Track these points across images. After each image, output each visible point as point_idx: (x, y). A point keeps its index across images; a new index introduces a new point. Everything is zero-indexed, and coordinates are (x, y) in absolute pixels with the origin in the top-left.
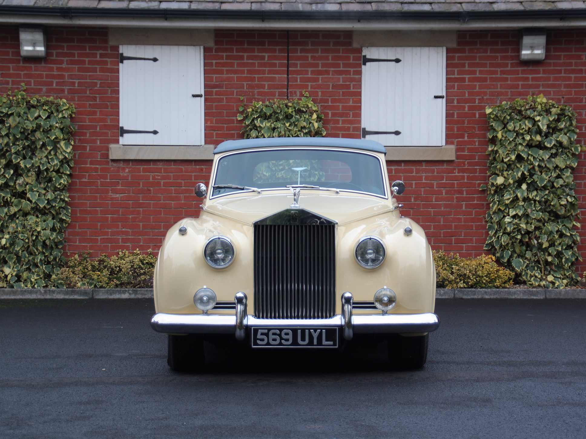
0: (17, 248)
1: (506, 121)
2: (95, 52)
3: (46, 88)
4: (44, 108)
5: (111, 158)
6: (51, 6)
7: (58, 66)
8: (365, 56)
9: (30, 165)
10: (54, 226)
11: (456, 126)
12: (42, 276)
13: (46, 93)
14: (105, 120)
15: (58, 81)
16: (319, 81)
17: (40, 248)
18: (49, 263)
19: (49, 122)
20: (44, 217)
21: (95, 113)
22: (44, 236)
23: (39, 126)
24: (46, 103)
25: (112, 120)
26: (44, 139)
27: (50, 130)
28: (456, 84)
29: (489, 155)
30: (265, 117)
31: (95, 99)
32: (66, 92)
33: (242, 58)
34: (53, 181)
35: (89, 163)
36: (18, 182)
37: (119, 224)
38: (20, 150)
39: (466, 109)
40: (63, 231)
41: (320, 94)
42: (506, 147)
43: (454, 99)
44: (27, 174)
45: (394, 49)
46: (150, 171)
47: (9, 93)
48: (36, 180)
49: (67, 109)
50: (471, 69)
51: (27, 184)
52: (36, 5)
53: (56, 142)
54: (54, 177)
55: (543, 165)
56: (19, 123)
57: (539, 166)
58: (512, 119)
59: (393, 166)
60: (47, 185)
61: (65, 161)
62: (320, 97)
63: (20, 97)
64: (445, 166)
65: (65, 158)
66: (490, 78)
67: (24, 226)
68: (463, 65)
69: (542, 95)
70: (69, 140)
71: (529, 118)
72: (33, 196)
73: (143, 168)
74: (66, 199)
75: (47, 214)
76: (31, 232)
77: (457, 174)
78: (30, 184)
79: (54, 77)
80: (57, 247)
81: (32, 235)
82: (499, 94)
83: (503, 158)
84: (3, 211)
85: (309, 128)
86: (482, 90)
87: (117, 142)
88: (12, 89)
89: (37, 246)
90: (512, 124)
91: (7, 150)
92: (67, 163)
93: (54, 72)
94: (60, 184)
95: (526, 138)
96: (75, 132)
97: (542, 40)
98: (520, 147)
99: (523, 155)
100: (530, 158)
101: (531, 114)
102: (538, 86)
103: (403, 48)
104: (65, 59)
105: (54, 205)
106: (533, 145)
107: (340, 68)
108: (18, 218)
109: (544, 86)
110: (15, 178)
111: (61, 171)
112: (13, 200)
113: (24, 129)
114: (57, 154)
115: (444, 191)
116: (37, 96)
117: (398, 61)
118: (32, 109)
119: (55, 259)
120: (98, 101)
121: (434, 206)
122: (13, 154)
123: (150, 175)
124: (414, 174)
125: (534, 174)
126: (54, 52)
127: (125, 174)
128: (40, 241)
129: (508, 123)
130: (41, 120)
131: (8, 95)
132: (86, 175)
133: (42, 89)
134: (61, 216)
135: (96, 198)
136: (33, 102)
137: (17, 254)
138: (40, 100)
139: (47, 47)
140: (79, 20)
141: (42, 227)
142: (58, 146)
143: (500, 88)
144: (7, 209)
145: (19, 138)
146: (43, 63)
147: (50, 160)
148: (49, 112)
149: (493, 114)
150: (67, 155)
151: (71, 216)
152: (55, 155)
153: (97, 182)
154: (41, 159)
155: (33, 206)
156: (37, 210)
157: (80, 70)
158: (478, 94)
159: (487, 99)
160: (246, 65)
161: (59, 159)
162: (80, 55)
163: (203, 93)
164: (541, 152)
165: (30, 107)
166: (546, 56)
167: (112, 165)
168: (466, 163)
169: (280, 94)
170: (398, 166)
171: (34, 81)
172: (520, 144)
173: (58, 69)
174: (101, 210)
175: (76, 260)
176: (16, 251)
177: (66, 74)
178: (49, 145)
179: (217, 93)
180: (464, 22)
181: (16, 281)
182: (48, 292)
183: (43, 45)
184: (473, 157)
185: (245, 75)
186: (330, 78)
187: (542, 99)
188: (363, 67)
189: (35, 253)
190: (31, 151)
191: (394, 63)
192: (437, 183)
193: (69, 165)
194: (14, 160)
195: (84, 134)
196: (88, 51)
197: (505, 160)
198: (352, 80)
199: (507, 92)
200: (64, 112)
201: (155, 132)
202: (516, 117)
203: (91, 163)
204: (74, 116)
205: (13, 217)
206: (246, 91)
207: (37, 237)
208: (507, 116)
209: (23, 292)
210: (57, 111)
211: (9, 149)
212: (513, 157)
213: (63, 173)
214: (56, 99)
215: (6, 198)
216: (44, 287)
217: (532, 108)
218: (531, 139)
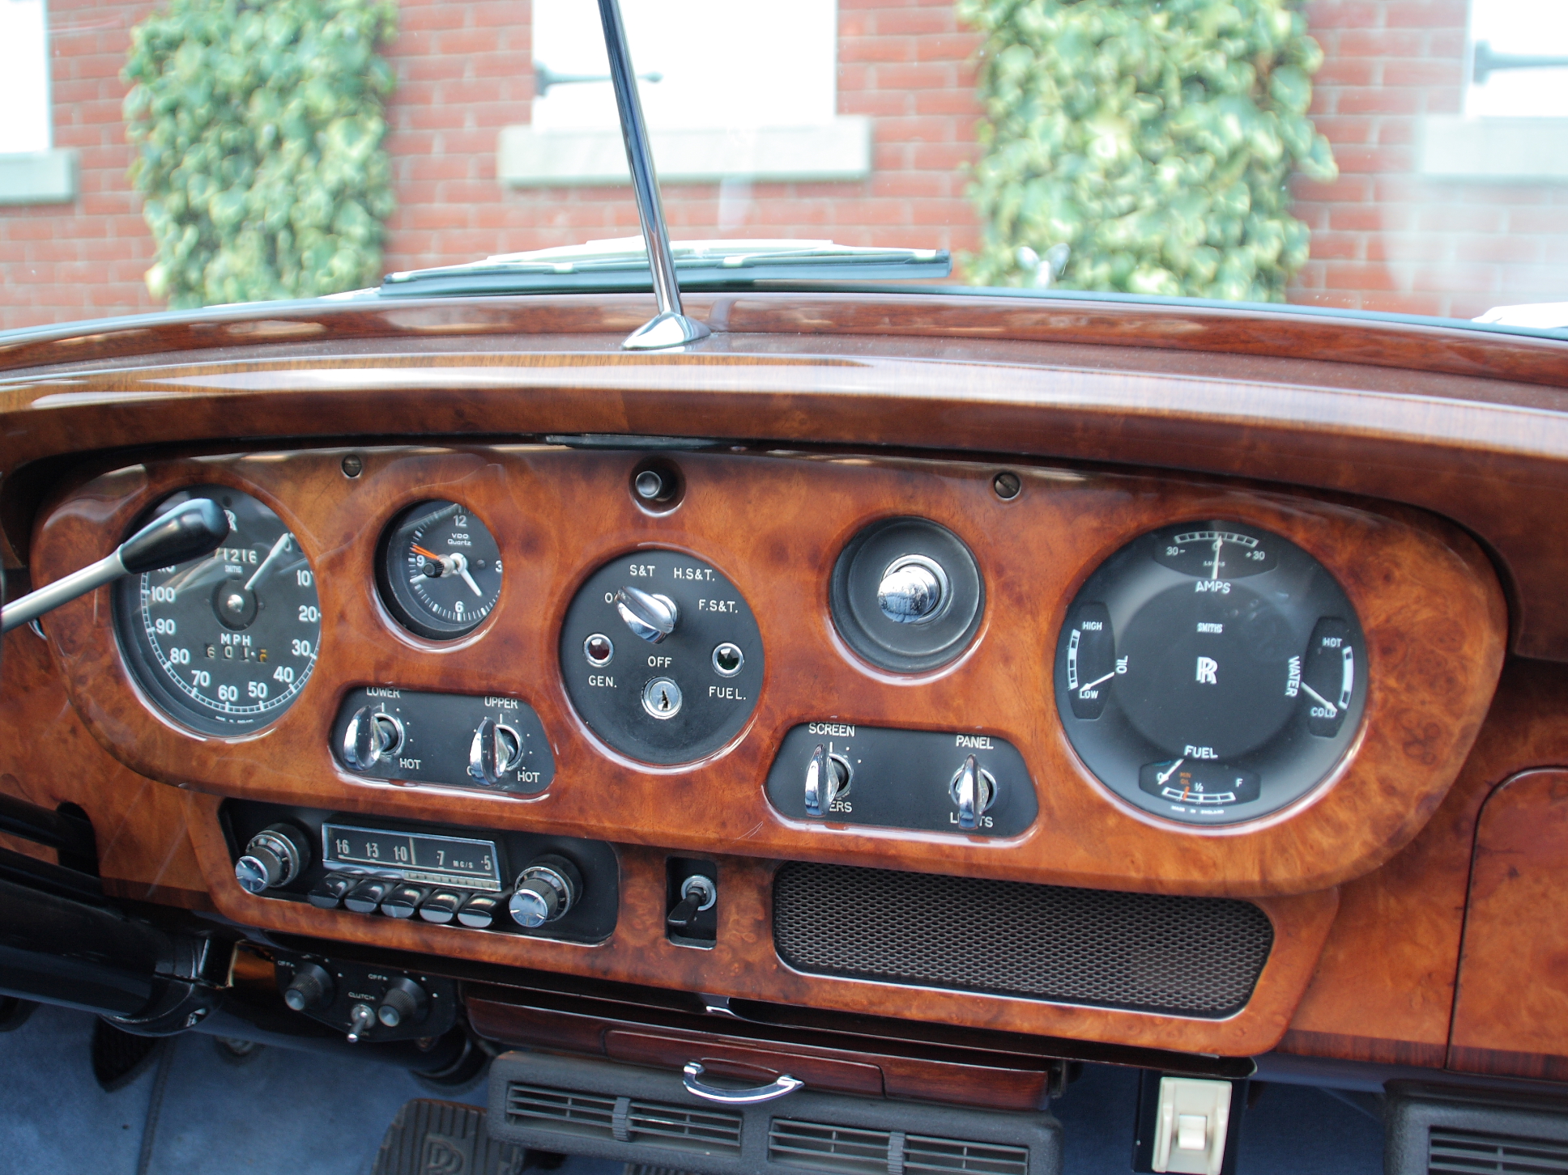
5: (504, 177)
14: (489, 42)
19: (294, 56)
21: (458, 19)
25: (509, 41)
26: (277, 115)
35: (440, 197)
44: (233, 242)
53: (312, 125)
54: (311, 247)
56: (203, 65)
61: (347, 193)
65: (350, 178)
70: (359, 115)
78: (240, 276)
85: (1251, 34)
87: (527, 116)
91: (169, 161)
92: (362, 196)
94: (331, 276)
110: (201, 257)
111: (337, 228)
113: (220, 84)
114: (323, 166)
122: (192, 172)
142: (323, 137)
145: (205, 119)
147: (300, 192)
152: (314, 171)
154: (271, 185)
161: (329, 185)
167: (511, 202)
178: (292, 137)
194: (194, 198)
195: (426, 95)
200: (344, 17)
203: (447, 196)
204: (387, 31)
210: (318, 12)
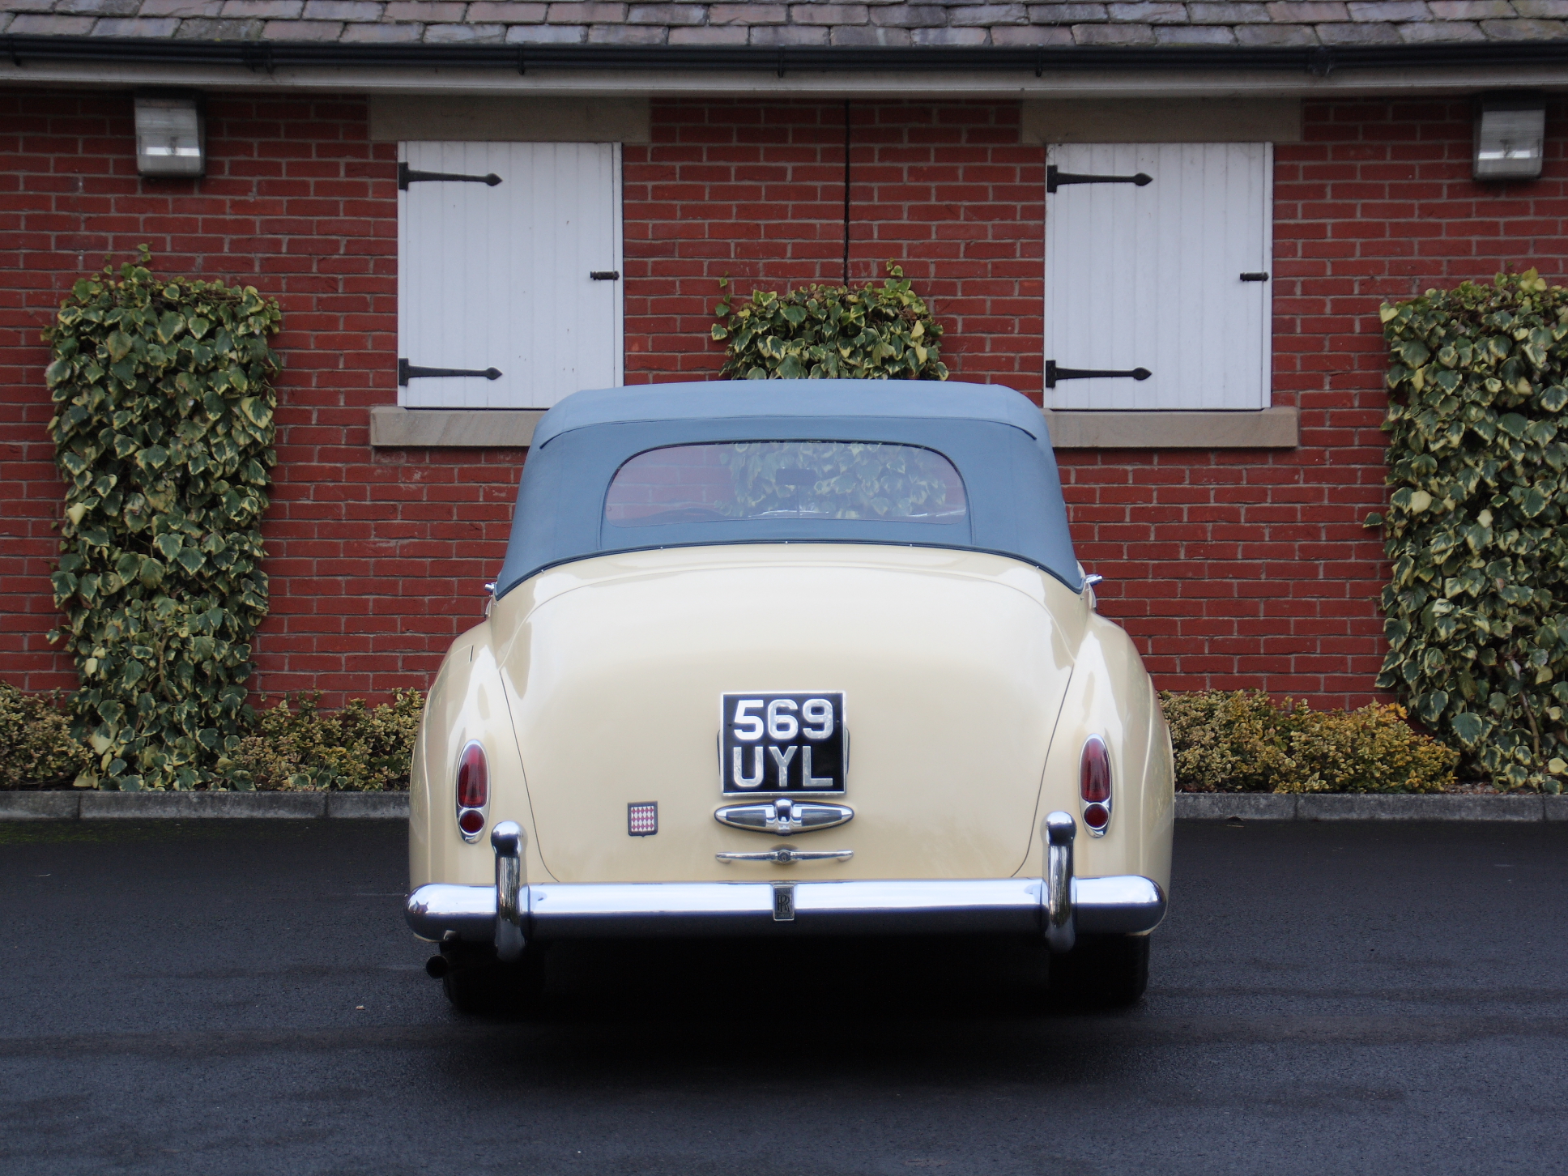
0: (127, 683)
1: (1435, 341)
2: (332, 160)
3: (204, 258)
4: (198, 310)
5: (374, 442)
6: (218, 40)
7: (237, 198)
8: (1053, 169)
9: (162, 463)
10: (223, 624)
11: (1299, 355)
12: (192, 758)
13: (205, 269)
14: (358, 342)
15: (234, 237)
16: (929, 236)
17: (187, 683)
18: (210, 723)
19: (212, 347)
20: (198, 602)
21: (332, 323)
22: (199, 651)
23: (184, 359)
24: (204, 297)
25: (377, 343)
26: (198, 393)
27: (215, 369)
28: (1300, 242)
29: (1390, 433)
30: (785, 333)
31: (332, 285)
32: (257, 269)
33: (724, 174)
34: (221, 503)
35: (316, 457)
36: (129, 506)
37: (395, 621)
38: (135, 422)
39: (1328, 309)
40: (248, 637)
41: (932, 269)
42: (1435, 412)
43: (1294, 284)
44: (153, 486)
45: (1132, 148)
46: (477, 476)
47: (108, 270)
48: (178, 502)
49: (259, 313)
50: (1340, 202)
51: (154, 512)
52: (179, 37)
53: (229, 401)
54: (225, 494)
55: (1536, 459)
56: (132, 350)
57: (1526, 463)
58: (1451, 336)
59: (1129, 463)
60: (207, 515)
61: (252, 452)
62: (932, 279)
63: (135, 280)
64: (1270, 464)
65: (255, 442)
66: (1391, 224)
67: (145, 626)
68: (1319, 192)
69: (1533, 271)
70: (263, 394)
71: (1498, 333)
72: (169, 546)
73: (461, 470)
74: (257, 553)
75: (207, 592)
76: (164, 642)
77: (1301, 485)
78: (162, 512)
79: (224, 226)
80: (232, 682)
81: (167, 648)
82: (1417, 269)
83: (1426, 441)
84: (91, 586)
85: (904, 361)
86: (1371, 258)
87: (392, 399)
88: (115, 261)
89: (179, 676)
90: (1451, 348)
91: (100, 421)
92: (260, 455)
93: (224, 213)
94: (240, 513)
95: (1489, 387)
96: (281, 374)
97: (1533, 122)
98: (1473, 411)
99: (1481, 433)
100: (1500, 440)
101: (1502, 322)
102: (1522, 248)
103: (1156, 146)
104: (255, 179)
105: (224, 568)
106: (1510, 405)
107: (986, 199)
108: (129, 604)
109: (1539, 246)
110: (121, 497)
111: (243, 478)
112: (115, 556)
113: (146, 365)
114: (233, 432)
115: (1267, 532)
116: (181, 279)
117: (1142, 180)
118: (168, 314)
119: (226, 712)
120: (340, 291)
121: (1240, 571)
122: (118, 432)
123: (477, 489)
124: (1186, 485)
125: (1513, 484)
126: (227, 161)
127: (413, 486)
128: (187, 664)
129: (1440, 347)
130: (191, 343)
131: (104, 276)
132: (308, 489)
133: (192, 259)
134: (242, 598)
135: (334, 549)
136: (171, 294)
137: (126, 699)
138: (189, 289)
139: (207, 147)
140: (293, 76)
141: (193, 628)
142: (236, 410)
143: (1420, 254)
144: (100, 578)
145: (132, 391)
146: (196, 190)
147: (214, 449)
148: (211, 321)
149: (1400, 323)
150: (258, 436)
151: (268, 599)
152: (228, 434)
153: (339, 507)
154: (191, 445)
155: (169, 570)
156: (179, 583)
157: (293, 208)
158: (1360, 268)
159: (1384, 282)
160: (734, 193)
161: (239, 446)
162: (293, 169)
163: (620, 269)
164: (1531, 424)
165: (163, 307)
166: (1545, 165)
167: (377, 462)
168: (1327, 454)
169: (827, 270)
170: (1144, 463)
171: (173, 239)
172: (1474, 403)
173: (237, 206)
174: (347, 582)
175: (281, 715)
176: (125, 690)
177: (257, 219)
178: (211, 410)
179: (658, 269)
180: (1322, 75)
181: (125, 772)
182: (209, 800)
183: (196, 142)
184: (1346, 439)
185: (733, 221)
186: (962, 226)
187: (1533, 282)
188: (1049, 196)
189: (174, 696)
190: (163, 424)
191: (1131, 186)
192: (1248, 510)
193: (263, 463)
194: (118, 450)
195: (305, 380)
196: (314, 158)
197: (1434, 447)
198: (1019, 232)
199: (1439, 264)
200: (251, 320)
201: (492, 374)
202: (1462, 330)
203: (323, 456)
204: (276, 330)
205: (115, 601)
206: (734, 264)
207: (179, 653)
208: (1439, 328)
209: (143, 801)
210: (234, 317)
211: (105, 420)
212: (1456, 439)
213: (247, 483)
214: (231, 286)
215: (97, 549)
216: (197, 787)
217: (1507, 307)
218: (1505, 391)
